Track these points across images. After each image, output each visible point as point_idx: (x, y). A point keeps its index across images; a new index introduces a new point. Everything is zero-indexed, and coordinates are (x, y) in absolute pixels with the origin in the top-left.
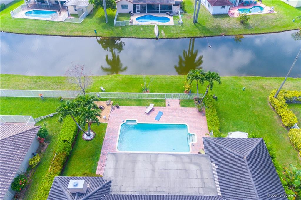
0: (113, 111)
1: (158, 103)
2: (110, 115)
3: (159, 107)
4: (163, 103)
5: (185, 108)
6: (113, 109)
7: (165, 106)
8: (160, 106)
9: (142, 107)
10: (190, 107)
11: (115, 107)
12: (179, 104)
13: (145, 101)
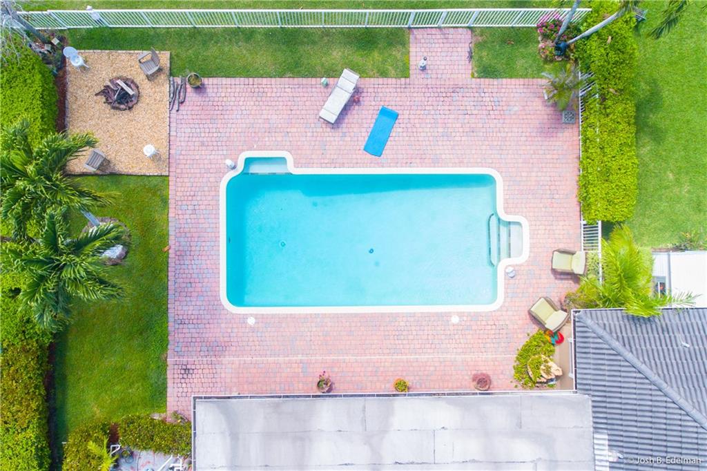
0: (181, 108)
1: (376, 54)
2: (173, 133)
3: (380, 81)
4: (396, 53)
5: (495, 82)
6: (177, 98)
7: (404, 72)
8: (383, 74)
9: (305, 81)
10: (516, 77)
11: (183, 86)
12: (471, 57)
13: (314, 43)
